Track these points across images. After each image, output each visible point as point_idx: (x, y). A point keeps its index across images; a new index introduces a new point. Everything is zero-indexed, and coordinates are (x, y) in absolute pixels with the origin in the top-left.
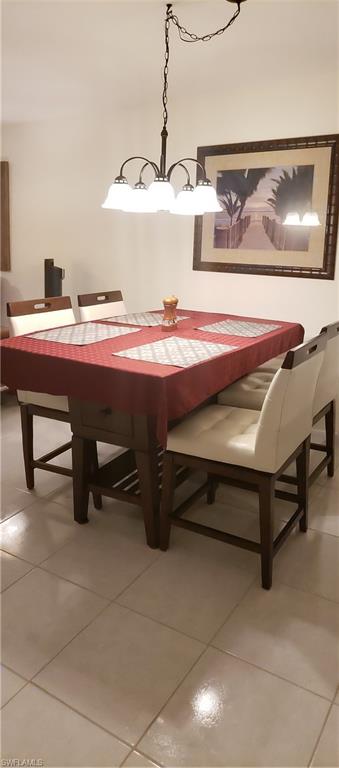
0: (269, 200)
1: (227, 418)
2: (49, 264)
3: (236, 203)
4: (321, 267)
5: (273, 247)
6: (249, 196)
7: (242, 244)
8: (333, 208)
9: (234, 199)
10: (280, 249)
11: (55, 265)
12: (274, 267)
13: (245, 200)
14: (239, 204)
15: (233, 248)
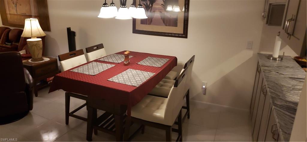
0: (162, 4)
1: (151, 101)
2: (69, 30)
3: (149, 5)
4: (182, 33)
5: (164, 25)
6: (154, 2)
7: (152, 23)
8: (186, 9)
9: (148, 3)
10: (167, 26)
11: (71, 30)
12: (165, 33)
13: (153, 4)
14: (151, 5)
15: (149, 24)
